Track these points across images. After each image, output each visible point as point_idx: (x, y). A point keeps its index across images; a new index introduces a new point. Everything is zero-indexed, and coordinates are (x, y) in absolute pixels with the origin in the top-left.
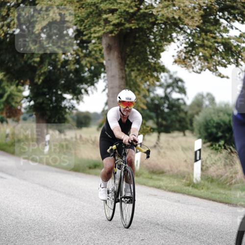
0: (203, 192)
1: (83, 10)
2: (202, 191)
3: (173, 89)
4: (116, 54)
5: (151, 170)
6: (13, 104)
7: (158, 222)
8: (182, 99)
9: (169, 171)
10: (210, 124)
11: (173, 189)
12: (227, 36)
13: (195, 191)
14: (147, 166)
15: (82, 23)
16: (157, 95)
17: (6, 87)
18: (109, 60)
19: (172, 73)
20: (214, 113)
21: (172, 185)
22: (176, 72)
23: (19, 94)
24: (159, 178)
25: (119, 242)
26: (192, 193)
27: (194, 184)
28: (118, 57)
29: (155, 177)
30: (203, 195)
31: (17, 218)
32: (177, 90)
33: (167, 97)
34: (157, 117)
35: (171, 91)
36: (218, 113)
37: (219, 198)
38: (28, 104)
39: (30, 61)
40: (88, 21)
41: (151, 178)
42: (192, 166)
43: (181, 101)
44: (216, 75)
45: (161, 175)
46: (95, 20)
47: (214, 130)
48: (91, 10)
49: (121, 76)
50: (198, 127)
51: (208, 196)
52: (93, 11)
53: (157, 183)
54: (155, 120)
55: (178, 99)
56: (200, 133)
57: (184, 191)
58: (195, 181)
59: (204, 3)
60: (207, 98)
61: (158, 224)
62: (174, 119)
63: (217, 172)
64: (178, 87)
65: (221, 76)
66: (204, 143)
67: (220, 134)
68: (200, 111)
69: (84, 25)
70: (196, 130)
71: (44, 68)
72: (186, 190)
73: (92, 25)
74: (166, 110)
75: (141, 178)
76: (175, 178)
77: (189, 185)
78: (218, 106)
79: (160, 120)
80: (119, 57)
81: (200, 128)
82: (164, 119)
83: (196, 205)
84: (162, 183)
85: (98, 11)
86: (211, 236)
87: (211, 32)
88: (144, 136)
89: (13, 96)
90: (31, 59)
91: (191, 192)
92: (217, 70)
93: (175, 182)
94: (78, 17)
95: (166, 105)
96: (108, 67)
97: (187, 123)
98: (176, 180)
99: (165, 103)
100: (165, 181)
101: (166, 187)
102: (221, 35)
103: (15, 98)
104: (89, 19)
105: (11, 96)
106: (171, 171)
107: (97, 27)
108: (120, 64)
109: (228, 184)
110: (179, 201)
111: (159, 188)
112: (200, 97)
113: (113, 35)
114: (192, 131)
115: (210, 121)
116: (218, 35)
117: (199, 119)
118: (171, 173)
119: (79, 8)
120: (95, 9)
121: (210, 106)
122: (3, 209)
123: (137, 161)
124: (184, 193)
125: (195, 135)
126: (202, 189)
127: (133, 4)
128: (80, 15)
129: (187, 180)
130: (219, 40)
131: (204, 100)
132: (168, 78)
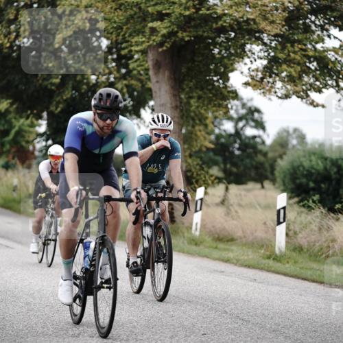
0: (289, 267)
1: (120, 13)
2: (287, 265)
3: (247, 123)
4: (167, 73)
5: (216, 236)
6: (24, 144)
7: (226, 309)
8: (259, 137)
9: (241, 238)
10: (298, 172)
11: (247, 263)
12: (322, 47)
13: (278, 266)
14: (211, 231)
15: (119, 31)
16: (225, 131)
17: (13, 120)
18: (157, 82)
19: (245, 101)
20: (304, 156)
21: (246, 258)
22: (252, 99)
23: (31, 129)
24: (228, 247)
25: (172, 337)
26: (273, 269)
27: (276, 255)
28: (170, 78)
29: (221, 245)
30: (288, 271)
31: (28, 303)
32: (253, 124)
33: (238, 134)
34: (225, 162)
35: (244, 126)
36: (310, 156)
37: (311, 276)
38: (44, 143)
39: (46, 83)
40: (128, 29)
41: (216, 248)
42: (274, 231)
43: (258, 140)
44: (306, 103)
45: (229, 243)
46: (138, 27)
47: (304, 180)
48: (133, 13)
49: (174, 105)
50: (282, 176)
51: (295, 273)
52: (135, 14)
53: (225, 255)
54: (222, 166)
55: (254, 137)
56: (284, 185)
57: (262, 266)
58: (277, 252)
59: (290, 2)
60: (294, 136)
61: (226, 312)
62: (249, 165)
63: (308, 239)
64: (254, 120)
65: (313, 104)
66: (290, 198)
67: (312, 185)
68: (285, 154)
69: (122, 33)
70: (279, 180)
71: (67, 93)
72: (264, 265)
73: (134, 34)
74: (237, 152)
75: (202, 247)
76: (249, 248)
77: (269, 258)
78: (309, 146)
79: (228, 166)
80: (172, 79)
81: (285, 177)
82: (234, 164)
83: (278, 285)
84: (231, 255)
85: (141, 14)
86: (300, 330)
87: (299, 42)
88: (206, 188)
89: (24, 133)
90: (48, 80)
91: (271, 267)
92: (308, 96)
93: (250, 253)
94: (115, 22)
95: (237, 146)
96: (156, 92)
97: (266, 171)
98: (251, 250)
99: (235, 142)
100: (235, 252)
101: (238, 260)
102: (314, 47)
103: (26, 135)
104: (129, 26)
105: (20, 133)
106: (245, 237)
107: (141, 36)
108: (172, 88)
109: (324, 256)
110: (255, 280)
111: (227, 261)
112: (285, 134)
113: (165, 48)
114: (274, 181)
115: (298, 167)
116: (309, 46)
117: (283, 164)
118: (244, 240)
119: (116, 9)
120: (138, 11)
121: (299, 147)
122: (10, 291)
123: (197, 224)
124: (262, 269)
125: (277, 188)
126: (288, 262)
127: (190, 3)
128: (117, 20)
129: (266, 250)
130: (311, 53)
131: (290, 138)
132: (240, 107)
